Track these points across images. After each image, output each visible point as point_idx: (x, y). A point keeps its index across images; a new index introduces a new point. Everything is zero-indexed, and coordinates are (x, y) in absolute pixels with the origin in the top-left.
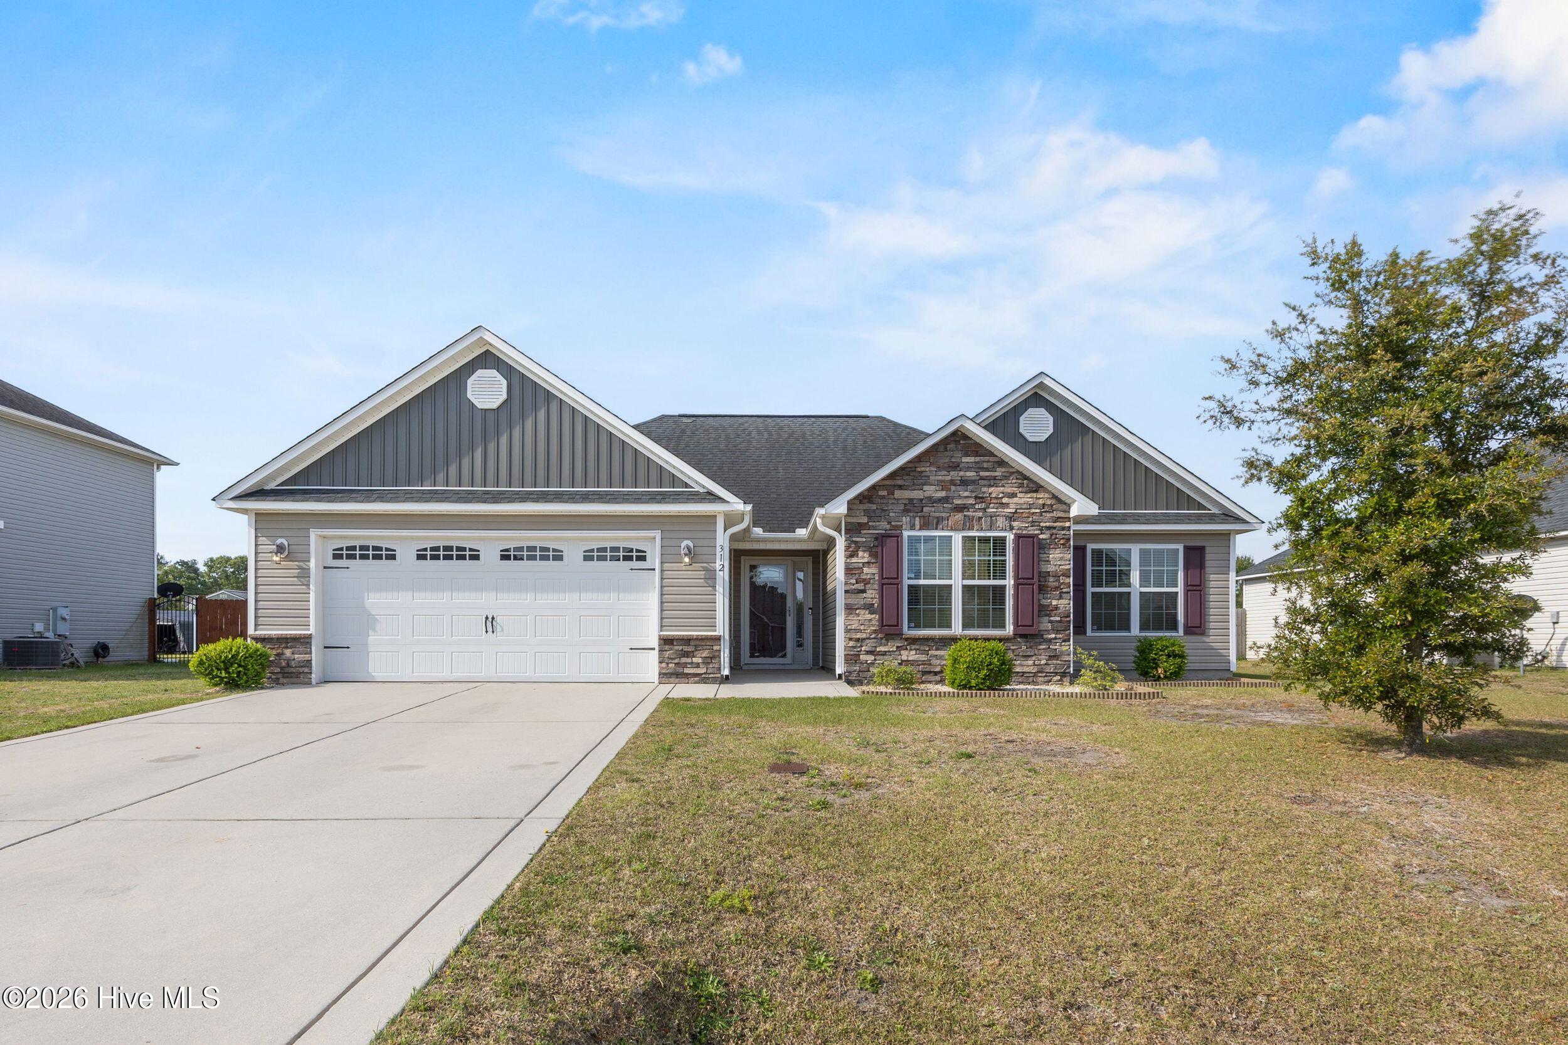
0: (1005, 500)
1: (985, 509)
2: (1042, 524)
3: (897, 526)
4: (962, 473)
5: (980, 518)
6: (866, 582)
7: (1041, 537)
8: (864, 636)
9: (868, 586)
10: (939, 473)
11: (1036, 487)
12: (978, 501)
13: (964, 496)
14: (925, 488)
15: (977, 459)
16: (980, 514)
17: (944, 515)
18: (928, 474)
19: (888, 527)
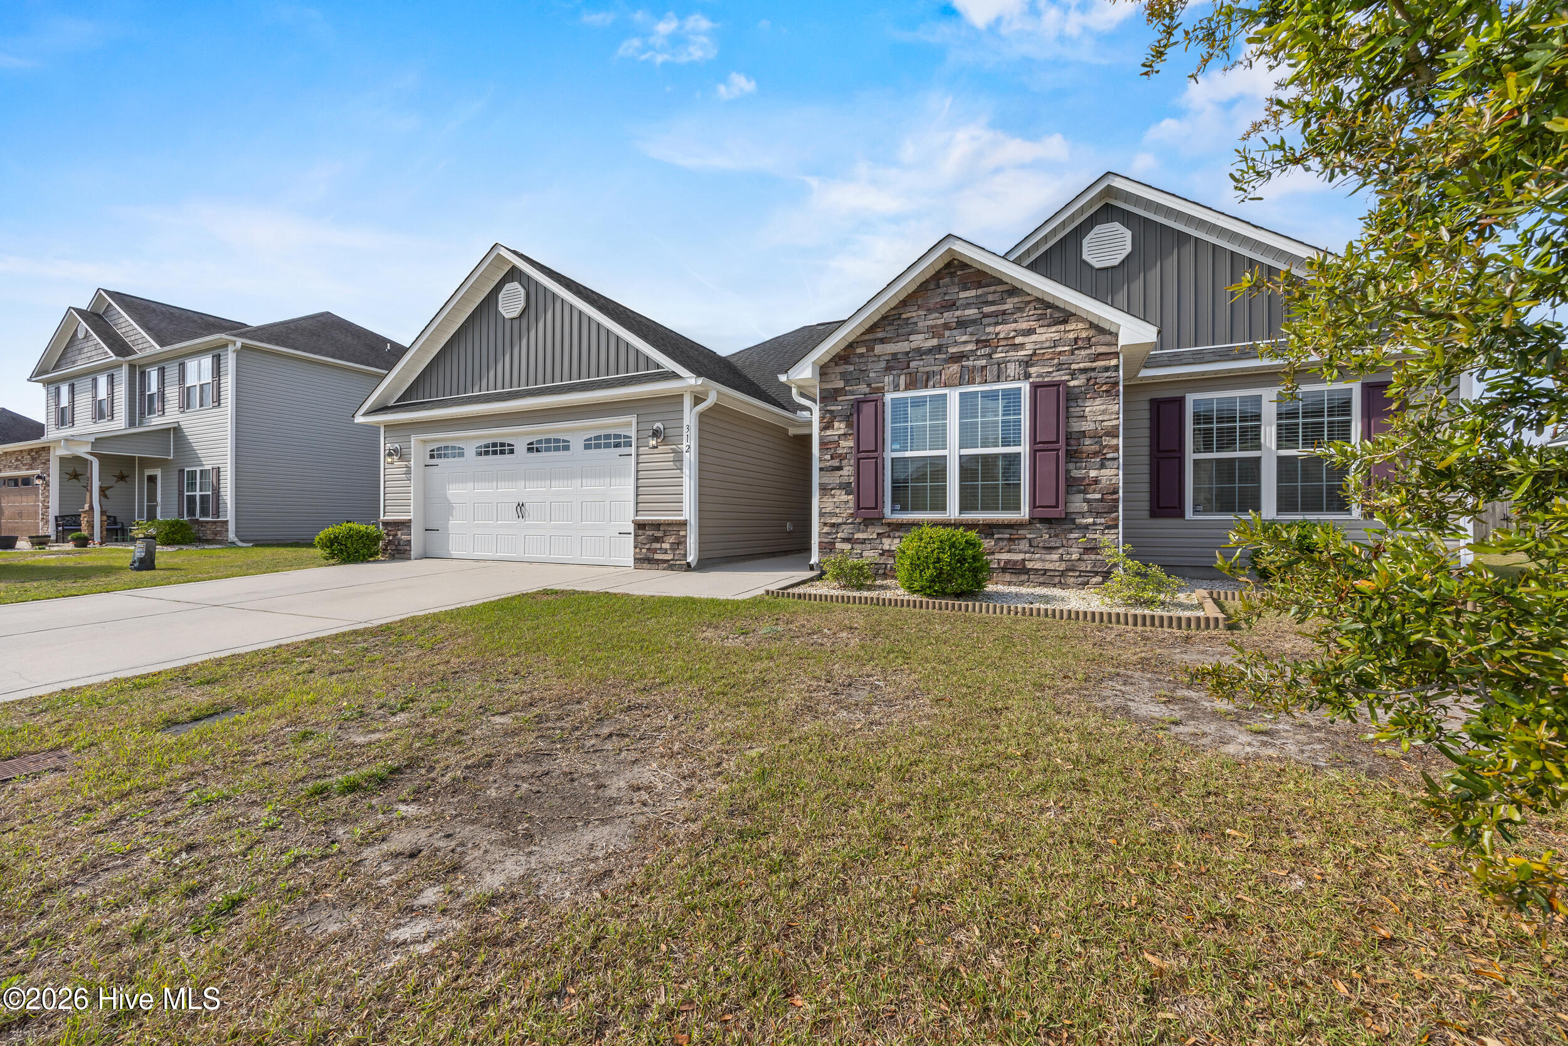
0: (1018, 340)
1: (990, 356)
2: (1074, 366)
3: (878, 388)
4: (958, 313)
5: (983, 368)
6: (842, 457)
7: (1072, 384)
8: (840, 520)
9: (845, 462)
10: (930, 317)
11: (1064, 316)
12: (980, 345)
13: (963, 341)
14: (912, 338)
15: (980, 291)
16: (984, 362)
17: (935, 368)
18: (915, 320)
19: (867, 390)
